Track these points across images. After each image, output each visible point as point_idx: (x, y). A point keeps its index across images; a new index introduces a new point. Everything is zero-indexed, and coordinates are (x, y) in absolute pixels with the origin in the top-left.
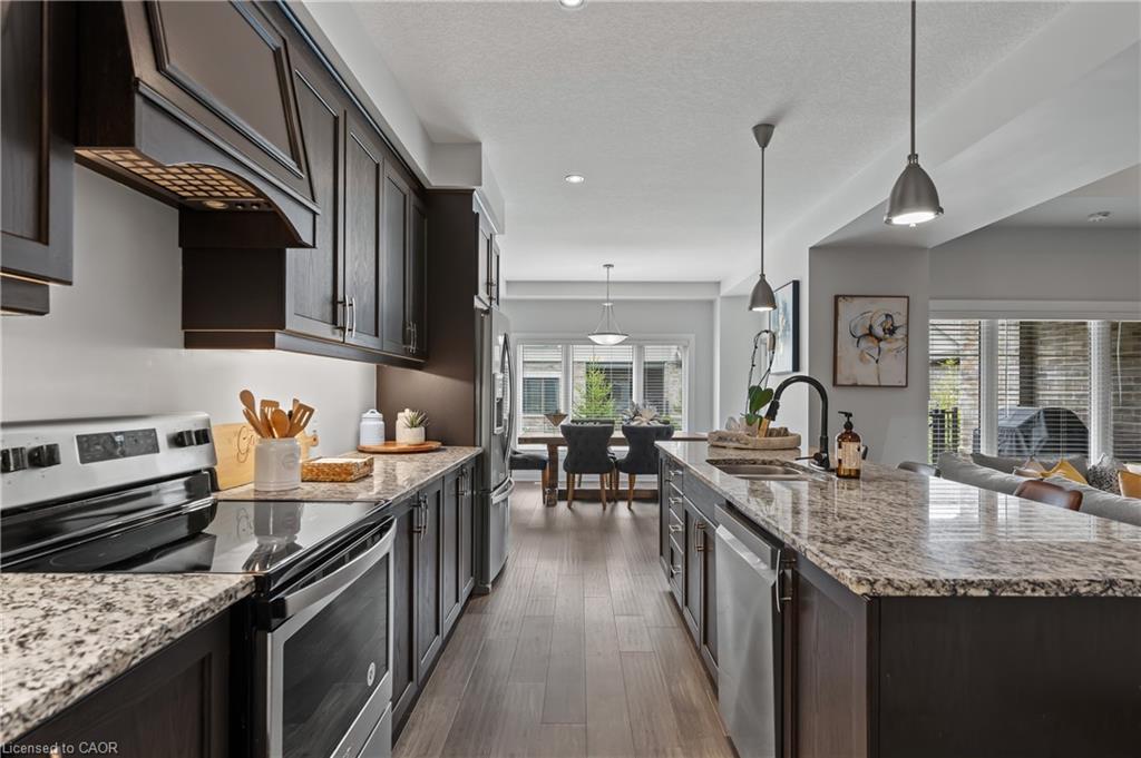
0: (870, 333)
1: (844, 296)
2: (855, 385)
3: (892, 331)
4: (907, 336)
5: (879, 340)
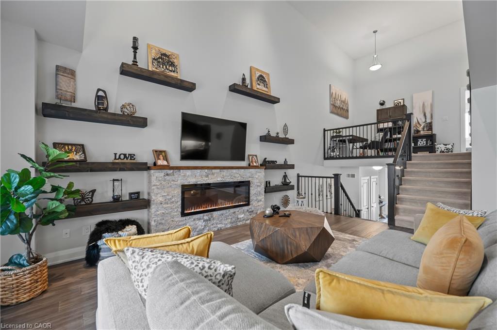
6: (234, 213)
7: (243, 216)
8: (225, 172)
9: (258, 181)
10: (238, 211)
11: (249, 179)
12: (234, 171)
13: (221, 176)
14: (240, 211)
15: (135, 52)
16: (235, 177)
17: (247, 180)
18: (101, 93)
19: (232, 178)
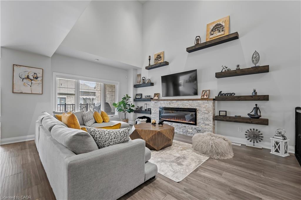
0: (28, 77)
1: (16, 65)
2: (22, 93)
3: (37, 78)
4: (42, 80)
5: (32, 80)
6: (185, 127)
7: (191, 131)
8: (179, 102)
9: (205, 109)
10: (188, 127)
11: (196, 108)
12: (185, 102)
13: (177, 104)
14: (189, 127)
15: (150, 61)
16: (186, 105)
17: (194, 108)
18: (144, 78)
19: (184, 106)
